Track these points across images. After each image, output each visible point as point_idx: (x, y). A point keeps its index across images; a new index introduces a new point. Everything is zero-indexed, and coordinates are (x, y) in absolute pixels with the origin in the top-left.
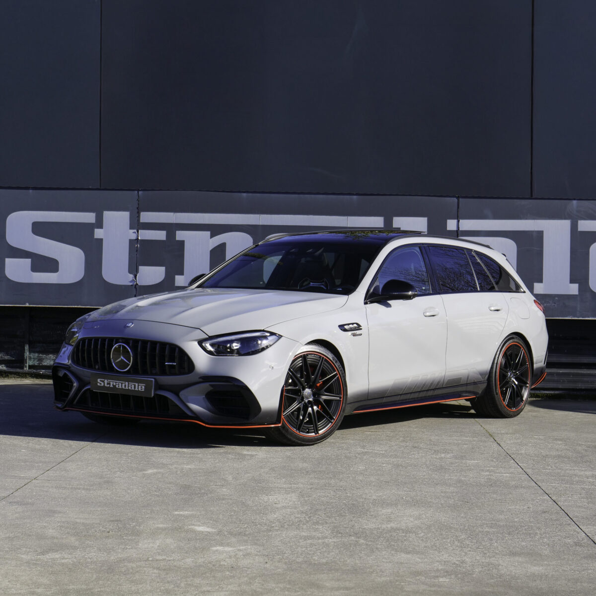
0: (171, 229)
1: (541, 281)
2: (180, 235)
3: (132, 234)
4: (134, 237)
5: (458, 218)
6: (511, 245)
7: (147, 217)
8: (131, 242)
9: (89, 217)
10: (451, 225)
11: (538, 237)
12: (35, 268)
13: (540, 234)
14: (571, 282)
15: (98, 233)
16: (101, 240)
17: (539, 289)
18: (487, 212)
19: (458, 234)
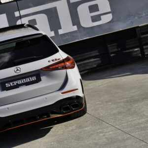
1: (61, 28)
5: (19, 10)
13: (55, 8)
14: (74, 25)
17: (61, 32)
18: (30, 4)
19: (20, 17)
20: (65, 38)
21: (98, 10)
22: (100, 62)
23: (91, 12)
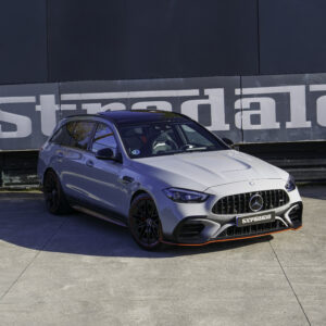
0: (79, 103)
1: (289, 121)
2: (84, 106)
3: (57, 108)
4: (58, 109)
5: (241, 87)
6: (272, 102)
7: (65, 97)
8: (57, 112)
9: (32, 99)
10: (238, 92)
11: (287, 96)
12: (4, 130)
14: (308, 120)
15: (38, 108)
16: (39, 112)
17: (289, 125)
18: (258, 83)
19: (241, 96)
20: (292, 134)
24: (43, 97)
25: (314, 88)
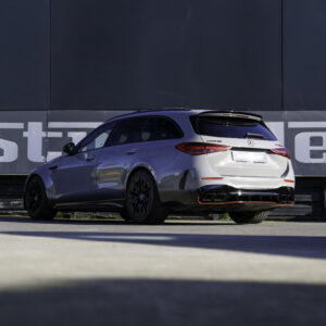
0: (65, 131)
2: (70, 134)
3: (44, 134)
4: (45, 136)
7: (52, 125)
8: (44, 139)
9: (20, 126)
15: (25, 134)
16: (26, 139)
21: (321, 144)
22: (311, 210)
23: (311, 144)
24: (30, 124)
25: (292, 125)
